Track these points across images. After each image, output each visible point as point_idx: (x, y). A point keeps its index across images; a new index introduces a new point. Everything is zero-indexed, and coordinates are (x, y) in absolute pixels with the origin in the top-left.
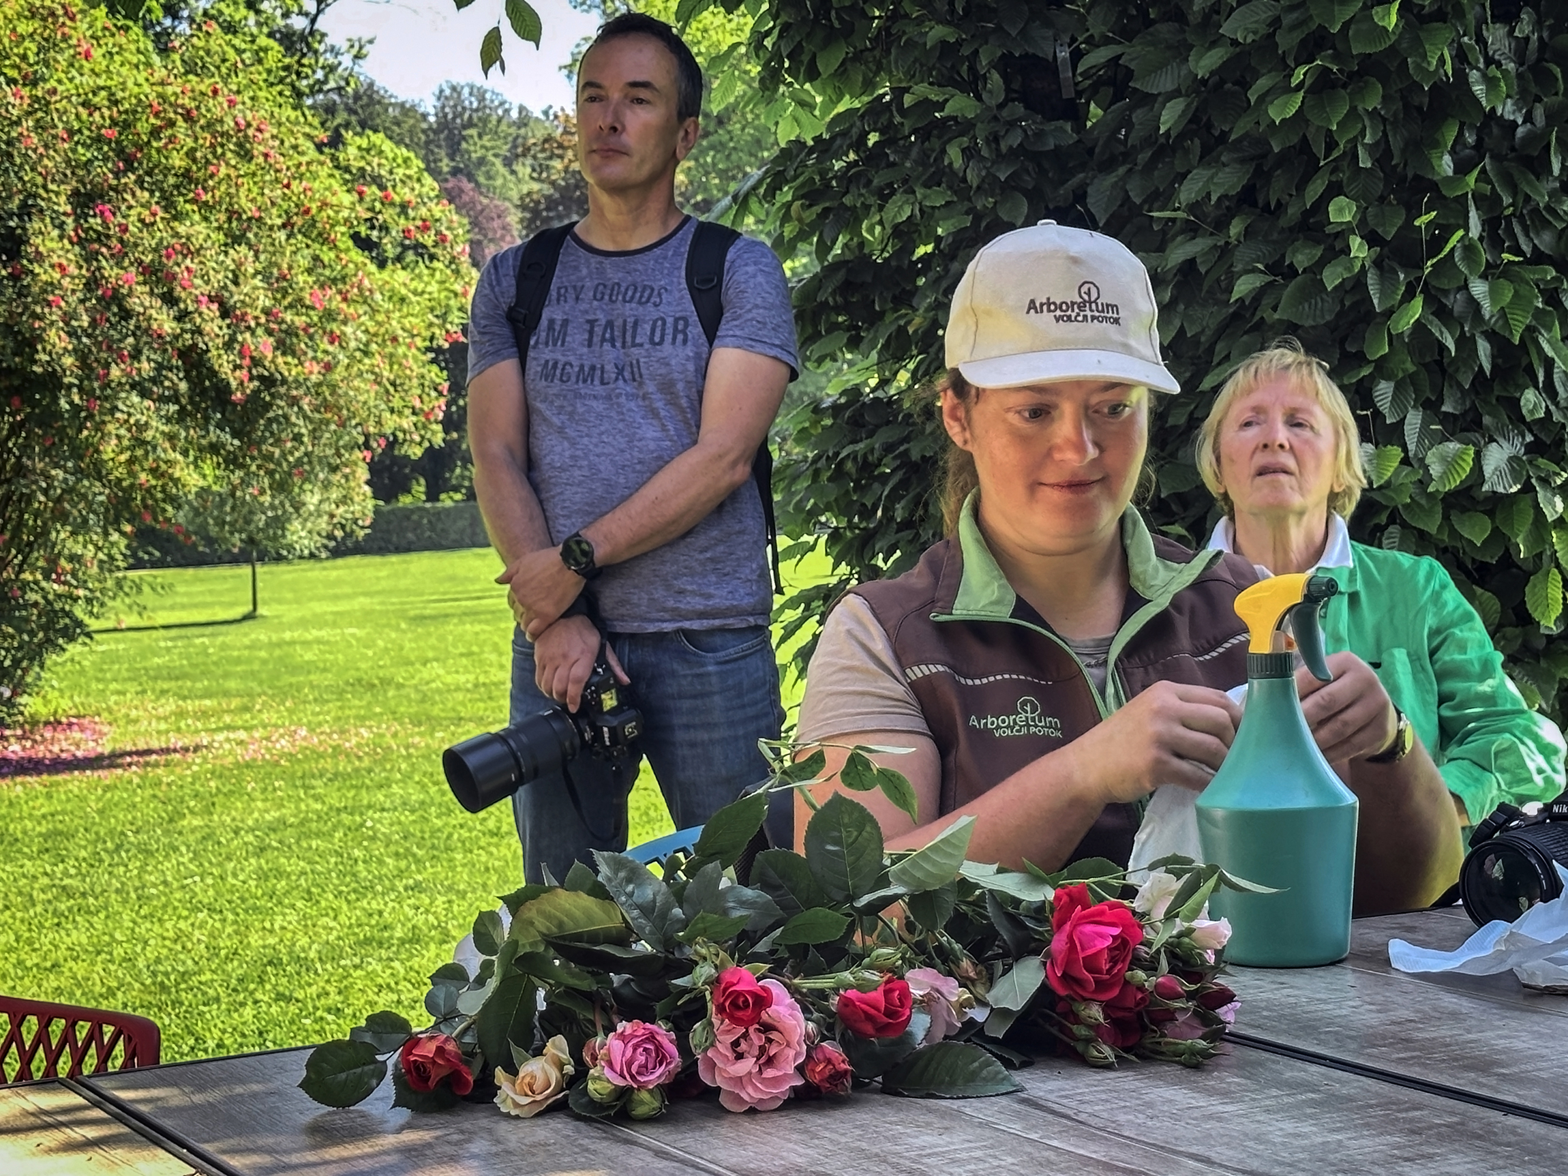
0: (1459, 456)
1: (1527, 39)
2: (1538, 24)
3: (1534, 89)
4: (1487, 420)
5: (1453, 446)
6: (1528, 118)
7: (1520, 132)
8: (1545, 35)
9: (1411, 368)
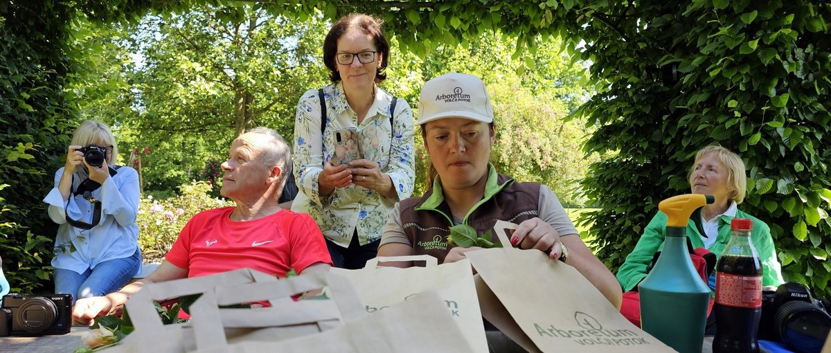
0: (768, 183)
1: (809, 53)
2: (814, 49)
3: (809, 68)
4: (781, 172)
5: (766, 180)
6: (807, 78)
7: (803, 82)
8: (816, 52)
9: (754, 154)
